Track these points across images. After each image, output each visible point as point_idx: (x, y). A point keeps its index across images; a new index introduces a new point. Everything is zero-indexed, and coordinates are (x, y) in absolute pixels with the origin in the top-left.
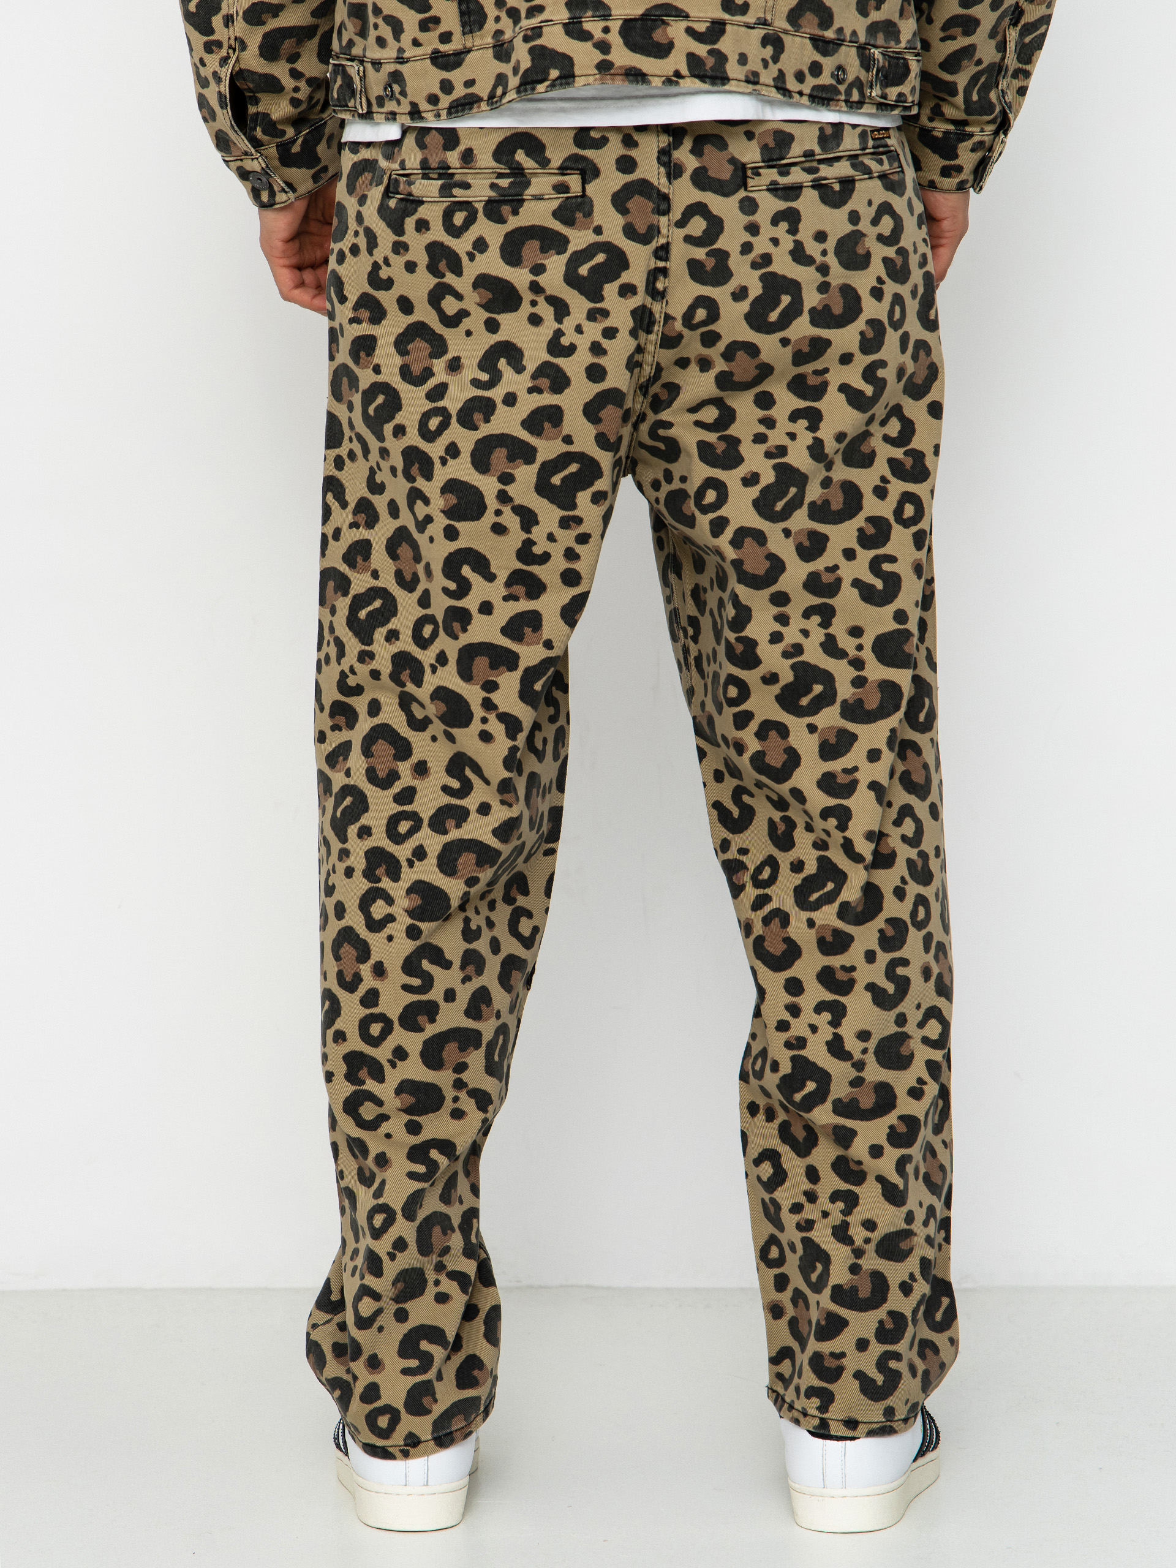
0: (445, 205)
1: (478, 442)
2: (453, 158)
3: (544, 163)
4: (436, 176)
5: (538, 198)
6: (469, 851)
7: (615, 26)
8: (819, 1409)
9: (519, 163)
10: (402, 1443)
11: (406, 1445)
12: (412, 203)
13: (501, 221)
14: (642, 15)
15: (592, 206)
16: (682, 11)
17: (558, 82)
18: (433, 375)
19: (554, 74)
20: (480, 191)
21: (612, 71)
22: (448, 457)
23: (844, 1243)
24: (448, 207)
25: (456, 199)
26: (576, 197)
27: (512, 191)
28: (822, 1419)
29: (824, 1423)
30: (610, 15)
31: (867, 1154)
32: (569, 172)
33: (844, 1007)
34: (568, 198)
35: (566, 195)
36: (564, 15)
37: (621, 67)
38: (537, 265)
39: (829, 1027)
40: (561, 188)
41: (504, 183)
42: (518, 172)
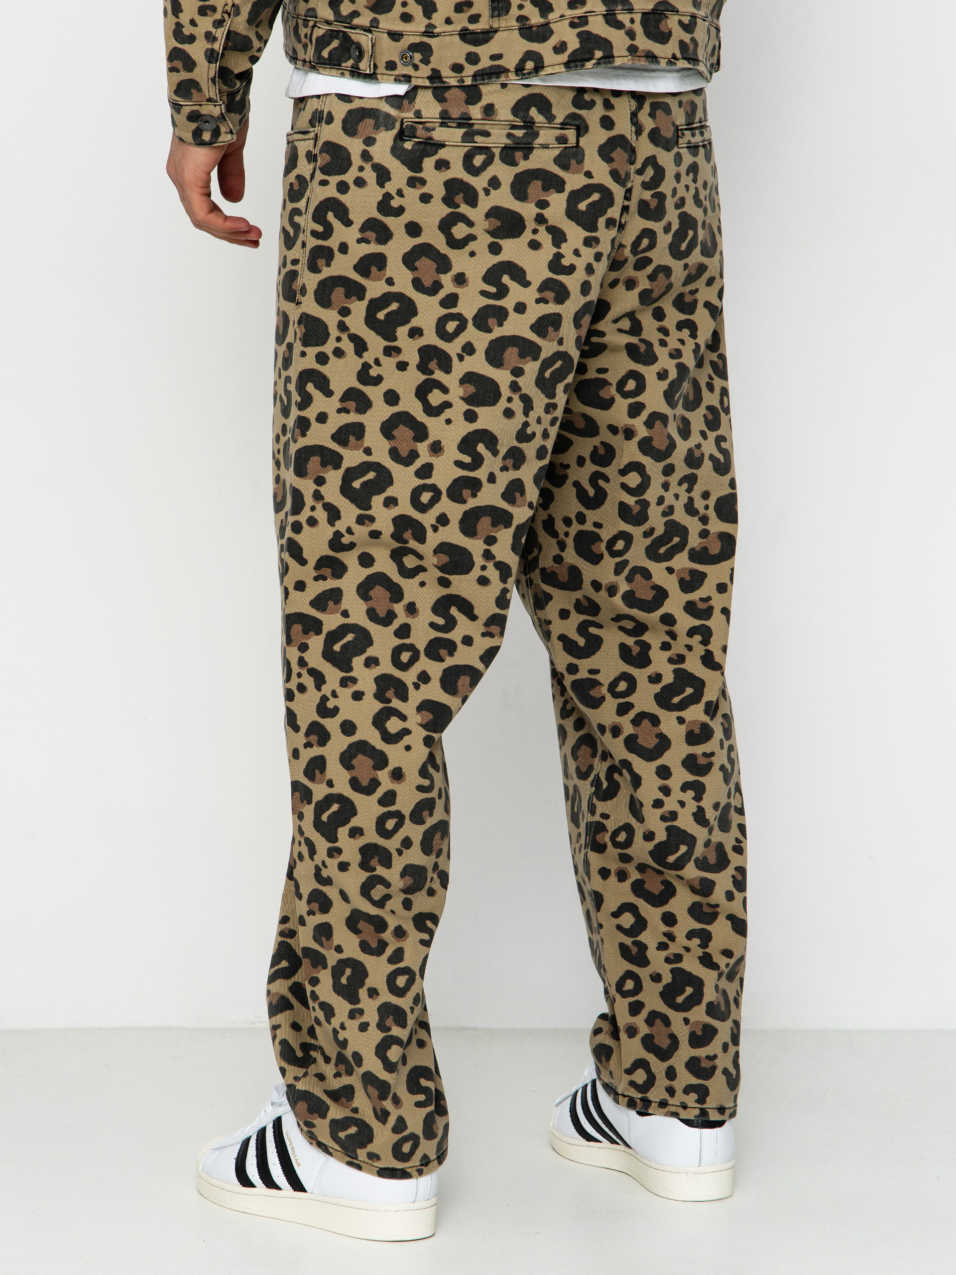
0: (466, 149)
1: (491, 342)
2: (476, 111)
3: (550, 118)
4: (455, 125)
5: (545, 146)
6: (465, 675)
7: (638, 17)
8: (697, 1101)
9: (532, 118)
10: (418, 1163)
11: (421, 1165)
12: (431, 146)
13: (514, 163)
14: (652, 10)
15: (584, 155)
16: (674, 7)
17: (603, 60)
18: (442, 287)
19: (599, 54)
20: (498, 138)
21: (638, 54)
22: (465, 354)
23: (713, 969)
24: (468, 151)
25: (478, 145)
26: (573, 147)
27: (525, 141)
28: (701, 1109)
29: (704, 1112)
30: (633, 9)
31: (724, 898)
32: (568, 127)
33: (703, 785)
34: (566, 148)
35: (565, 145)
36: (602, 8)
37: (643, 51)
38: (540, 201)
39: (694, 802)
40: (562, 140)
41: (519, 133)
42: (529, 124)
